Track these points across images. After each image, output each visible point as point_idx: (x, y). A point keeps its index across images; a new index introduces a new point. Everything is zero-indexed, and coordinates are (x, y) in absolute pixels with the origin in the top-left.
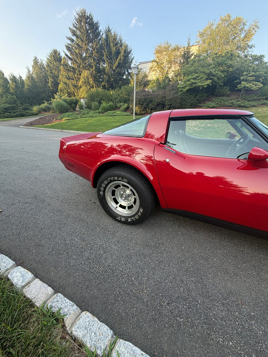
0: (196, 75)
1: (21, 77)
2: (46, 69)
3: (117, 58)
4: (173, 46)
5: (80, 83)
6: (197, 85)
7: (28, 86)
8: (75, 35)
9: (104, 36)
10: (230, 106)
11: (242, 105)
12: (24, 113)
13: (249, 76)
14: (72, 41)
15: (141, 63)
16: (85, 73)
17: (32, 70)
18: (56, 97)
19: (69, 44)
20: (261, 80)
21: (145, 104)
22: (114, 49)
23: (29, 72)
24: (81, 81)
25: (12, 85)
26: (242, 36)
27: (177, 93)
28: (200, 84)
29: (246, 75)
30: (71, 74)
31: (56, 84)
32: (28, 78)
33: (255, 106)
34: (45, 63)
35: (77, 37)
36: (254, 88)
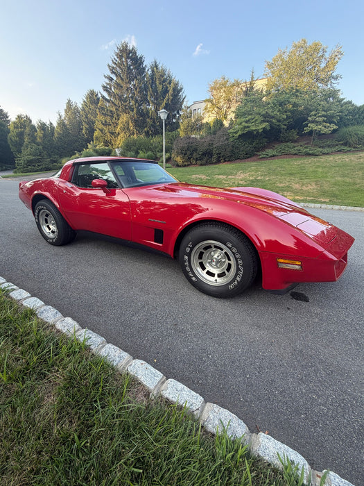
0: (250, 117)
1: (51, 124)
2: (81, 113)
3: (164, 98)
4: (232, 81)
5: (118, 130)
6: (250, 129)
7: (59, 134)
8: (114, 73)
9: (149, 72)
10: (296, 154)
11: (311, 152)
12: (51, 166)
13: (319, 117)
14: (111, 79)
15: (195, 103)
16: (124, 118)
17: (64, 116)
18: (89, 146)
19: (107, 84)
20: (335, 120)
21: (188, 153)
22: (160, 87)
23: (61, 117)
24: (119, 127)
25: (39, 133)
26: (323, 65)
27: (227, 139)
28: (254, 128)
29: (315, 115)
30: (108, 119)
31: (92, 131)
32: (59, 124)
33: (328, 154)
34: (80, 106)
35: (116, 75)
36: (325, 130)
